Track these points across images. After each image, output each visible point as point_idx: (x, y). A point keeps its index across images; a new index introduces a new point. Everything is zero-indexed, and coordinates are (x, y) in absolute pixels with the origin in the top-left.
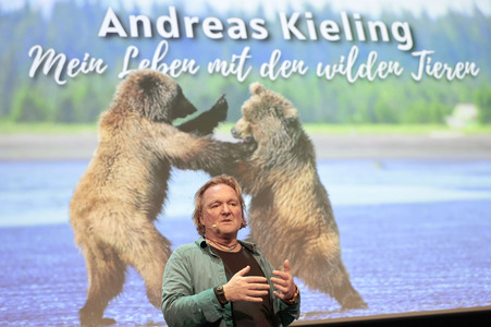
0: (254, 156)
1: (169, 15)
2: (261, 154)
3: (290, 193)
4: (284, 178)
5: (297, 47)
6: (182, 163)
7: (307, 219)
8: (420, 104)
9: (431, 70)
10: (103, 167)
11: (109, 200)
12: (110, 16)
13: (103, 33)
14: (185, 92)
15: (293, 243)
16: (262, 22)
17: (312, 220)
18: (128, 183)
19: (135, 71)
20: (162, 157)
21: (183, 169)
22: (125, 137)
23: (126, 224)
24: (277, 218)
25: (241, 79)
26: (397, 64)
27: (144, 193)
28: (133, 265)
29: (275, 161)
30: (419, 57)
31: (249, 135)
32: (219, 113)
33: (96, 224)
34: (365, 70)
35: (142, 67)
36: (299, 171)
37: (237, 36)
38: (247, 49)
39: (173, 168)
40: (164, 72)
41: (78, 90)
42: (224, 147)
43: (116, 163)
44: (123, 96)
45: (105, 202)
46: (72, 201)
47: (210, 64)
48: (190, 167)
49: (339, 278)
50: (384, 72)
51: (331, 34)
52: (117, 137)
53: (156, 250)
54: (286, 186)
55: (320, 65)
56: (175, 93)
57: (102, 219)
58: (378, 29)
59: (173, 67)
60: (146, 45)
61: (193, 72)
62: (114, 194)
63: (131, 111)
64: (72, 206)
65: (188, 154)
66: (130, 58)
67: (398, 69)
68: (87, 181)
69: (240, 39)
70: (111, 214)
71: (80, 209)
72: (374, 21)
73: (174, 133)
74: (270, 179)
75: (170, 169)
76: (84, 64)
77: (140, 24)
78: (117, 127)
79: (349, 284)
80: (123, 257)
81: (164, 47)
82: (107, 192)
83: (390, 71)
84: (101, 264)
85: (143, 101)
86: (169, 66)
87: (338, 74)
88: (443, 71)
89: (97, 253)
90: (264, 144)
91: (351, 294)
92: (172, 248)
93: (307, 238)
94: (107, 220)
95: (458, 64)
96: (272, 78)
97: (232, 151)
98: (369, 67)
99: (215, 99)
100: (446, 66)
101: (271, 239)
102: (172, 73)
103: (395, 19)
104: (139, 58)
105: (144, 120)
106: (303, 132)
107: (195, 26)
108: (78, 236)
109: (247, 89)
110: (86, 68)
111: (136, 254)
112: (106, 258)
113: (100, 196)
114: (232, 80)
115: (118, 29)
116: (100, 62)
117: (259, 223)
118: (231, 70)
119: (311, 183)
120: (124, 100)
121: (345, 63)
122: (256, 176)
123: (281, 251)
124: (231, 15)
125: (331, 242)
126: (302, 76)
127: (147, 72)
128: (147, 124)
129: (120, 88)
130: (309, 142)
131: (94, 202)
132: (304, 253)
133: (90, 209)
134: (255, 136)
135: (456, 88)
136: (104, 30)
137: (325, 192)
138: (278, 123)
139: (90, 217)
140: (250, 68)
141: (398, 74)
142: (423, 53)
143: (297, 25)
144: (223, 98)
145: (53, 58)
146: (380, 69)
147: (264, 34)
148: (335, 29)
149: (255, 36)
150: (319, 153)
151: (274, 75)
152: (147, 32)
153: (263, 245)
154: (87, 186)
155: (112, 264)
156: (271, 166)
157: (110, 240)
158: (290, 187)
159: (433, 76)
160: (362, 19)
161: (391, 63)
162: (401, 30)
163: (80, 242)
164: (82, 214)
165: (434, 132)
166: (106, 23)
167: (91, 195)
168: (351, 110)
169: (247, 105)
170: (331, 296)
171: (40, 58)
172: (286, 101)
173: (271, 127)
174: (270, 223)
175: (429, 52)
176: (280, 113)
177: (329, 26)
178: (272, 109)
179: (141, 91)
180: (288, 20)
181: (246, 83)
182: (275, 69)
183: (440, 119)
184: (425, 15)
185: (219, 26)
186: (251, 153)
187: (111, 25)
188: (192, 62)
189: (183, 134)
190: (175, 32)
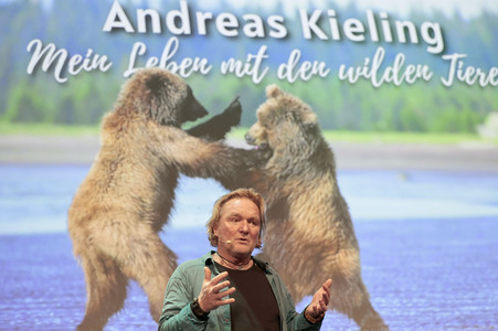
0: (269, 165)
1: (179, 9)
2: (276, 162)
3: (307, 205)
4: (301, 189)
5: (319, 47)
6: (191, 171)
7: (325, 233)
8: (450, 112)
9: (463, 74)
10: (104, 173)
11: (111, 208)
12: (116, 9)
13: (108, 27)
14: (195, 94)
15: (309, 259)
16: (281, 19)
17: (330, 234)
18: (132, 190)
19: (142, 69)
20: (169, 163)
21: (192, 176)
22: (129, 141)
23: (129, 235)
24: (292, 232)
25: (256, 81)
26: (426, 68)
27: (149, 202)
28: (135, 279)
29: (292, 170)
30: (450, 61)
31: (264, 142)
32: (232, 117)
33: (97, 234)
34: (391, 74)
35: (150, 65)
36: (318, 181)
37: (253, 34)
38: (263, 48)
39: (181, 175)
40: (174, 71)
41: (80, 89)
42: (237, 154)
43: (120, 168)
44: (128, 97)
45: (106, 211)
46: (71, 208)
47: (224, 64)
48: (199, 175)
49: (359, 297)
50: (412, 76)
51: (355, 34)
52: (121, 140)
53: (160, 264)
54: (303, 198)
55: (342, 67)
56: (185, 95)
57: (103, 228)
58: (406, 29)
59: (183, 66)
60: (154, 41)
61: (205, 72)
62: (117, 202)
63: (137, 112)
64: (71, 214)
65: (197, 161)
66: (137, 56)
67: (428, 73)
68: (88, 188)
69: (257, 38)
70: (113, 224)
71: (80, 218)
72: (402, 21)
73: (183, 137)
74: (286, 189)
75: (178, 176)
76: (87, 61)
77: (148, 19)
78: (121, 130)
79: (369, 305)
80: (125, 270)
81: (174, 43)
82: (109, 199)
83: (418, 75)
84: (101, 278)
85: (150, 102)
86: (179, 64)
87: (362, 77)
88: (476, 77)
89: (97, 265)
90: (280, 152)
91: (371, 315)
92: (178, 261)
93: (324, 254)
94: (108, 230)
95: (492, 70)
96: (291, 80)
97: (246, 159)
98: (396, 71)
99: (228, 101)
100: (479, 71)
101: (285, 254)
102: (182, 73)
103: (425, 19)
104: (146, 55)
105: (151, 123)
106: (322, 139)
107: (207, 22)
108: (76, 247)
109: (263, 92)
110: (89, 65)
111: (139, 268)
112: (106, 271)
113: (102, 204)
114: (247, 81)
115: (125, 23)
116: (104, 58)
117: (273, 237)
118: (246, 70)
119: (330, 195)
120: (130, 101)
121: (370, 66)
122: (270, 186)
123: (296, 268)
124: (247, 11)
125: (351, 259)
126: (323, 78)
127: (155, 70)
128: (154, 128)
129: (125, 88)
130: (329, 150)
131: (95, 210)
132: (321, 270)
133: (90, 218)
134: (270, 143)
135: (489, 95)
136: (109, 24)
137: (345, 204)
138: (296, 129)
139: (90, 227)
140: (267, 69)
141: (427, 78)
142: (454, 57)
143: (318, 23)
144: (236, 100)
145: (53, 53)
146: (408, 73)
147: (283, 33)
148: (360, 28)
149: (272, 34)
150: (340, 163)
151: (293, 76)
152: (156, 28)
153: (277, 260)
154: (87, 193)
155: (113, 278)
156: (287, 176)
157: (112, 252)
158: (307, 199)
159: (465, 82)
160: (390, 19)
161: (419, 67)
162: (431, 32)
163: (79, 253)
164: (81, 223)
165: (464, 142)
166: (112, 17)
167: (92, 203)
168: (376, 117)
169: (262, 108)
170: (350, 317)
171: (40, 53)
172: (304, 105)
173: (288, 132)
174: (285, 237)
175: (461, 56)
176: (298, 119)
177: (353, 26)
178: (290, 114)
179: (148, 92)
180: (309, 17)
181: (262, 85)
182: (294, 71)
183: (471, 128)
184: (457, 16)
185: (234, 23)
186: (267, 160)
187: (117, 19)
188: (204, 61)
189: (193, 139)
190: (186, 29)
